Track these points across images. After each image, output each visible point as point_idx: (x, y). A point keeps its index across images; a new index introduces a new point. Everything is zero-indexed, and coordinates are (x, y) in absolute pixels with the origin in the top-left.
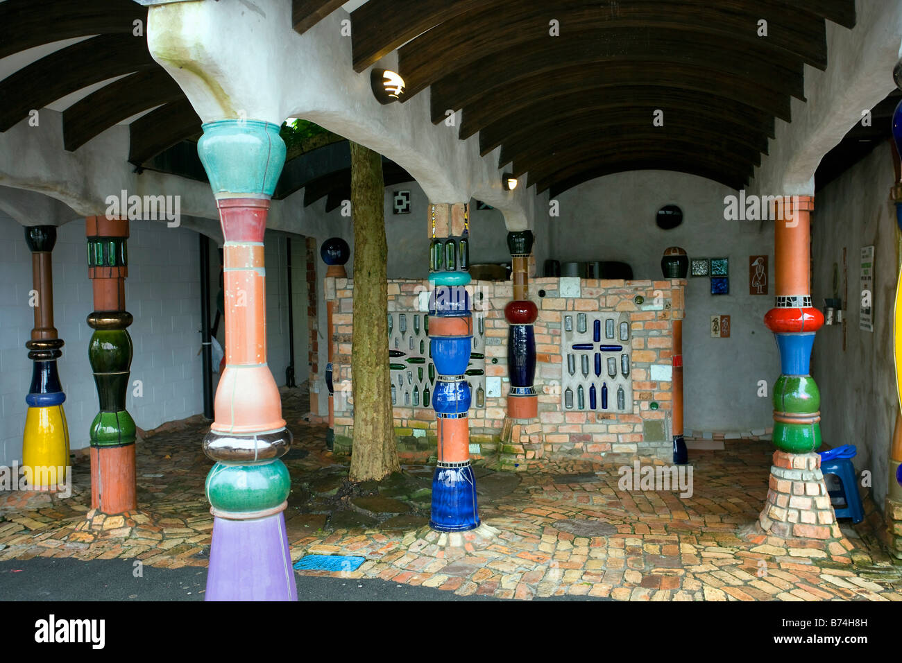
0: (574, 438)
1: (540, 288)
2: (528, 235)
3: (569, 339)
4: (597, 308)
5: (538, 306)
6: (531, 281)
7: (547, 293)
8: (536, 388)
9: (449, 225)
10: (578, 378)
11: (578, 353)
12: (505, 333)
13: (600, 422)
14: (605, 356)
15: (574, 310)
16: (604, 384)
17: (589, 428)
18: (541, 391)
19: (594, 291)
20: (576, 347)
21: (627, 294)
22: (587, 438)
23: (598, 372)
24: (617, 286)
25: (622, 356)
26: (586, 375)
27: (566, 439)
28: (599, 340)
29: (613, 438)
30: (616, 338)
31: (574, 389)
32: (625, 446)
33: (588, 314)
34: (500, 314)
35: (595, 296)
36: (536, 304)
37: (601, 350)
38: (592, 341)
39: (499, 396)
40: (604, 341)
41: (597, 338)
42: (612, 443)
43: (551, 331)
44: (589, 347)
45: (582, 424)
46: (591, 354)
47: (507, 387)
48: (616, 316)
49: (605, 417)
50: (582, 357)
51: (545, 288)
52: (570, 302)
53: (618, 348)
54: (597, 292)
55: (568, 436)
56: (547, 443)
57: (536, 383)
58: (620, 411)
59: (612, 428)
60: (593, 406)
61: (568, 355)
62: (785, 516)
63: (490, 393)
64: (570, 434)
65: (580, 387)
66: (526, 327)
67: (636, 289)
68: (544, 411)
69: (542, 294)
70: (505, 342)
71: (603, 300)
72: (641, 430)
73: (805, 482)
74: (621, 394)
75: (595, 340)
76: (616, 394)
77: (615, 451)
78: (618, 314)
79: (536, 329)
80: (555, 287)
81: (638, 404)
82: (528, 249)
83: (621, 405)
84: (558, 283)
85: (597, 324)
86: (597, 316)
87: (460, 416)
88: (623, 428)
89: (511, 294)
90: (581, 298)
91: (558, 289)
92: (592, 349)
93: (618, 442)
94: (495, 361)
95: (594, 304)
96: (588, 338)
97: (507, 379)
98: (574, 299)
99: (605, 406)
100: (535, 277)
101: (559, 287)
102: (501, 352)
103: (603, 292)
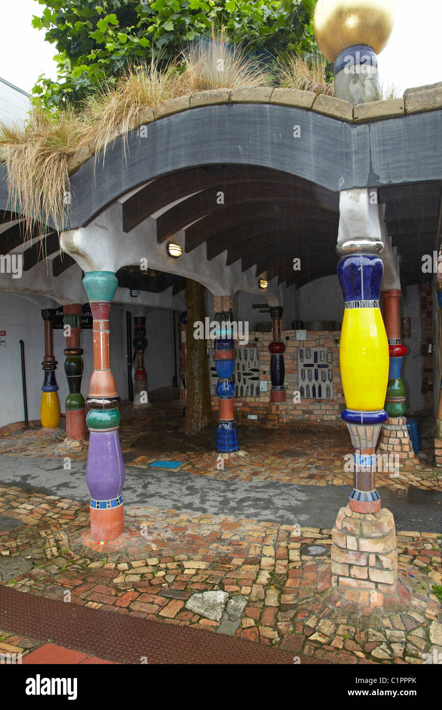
0: (305, 412)
1: (286, 335)
2: (280, 309)
3: (302, 361)
4: (315, 346)
5: (286, 345)
6: (282, 332)
7: (290, 338)
8: (285, 386)
9: (222, 306)
10: (307, 382)
11: (306, 369)
12: (269, 358)
13: (317, 404)
14: (320, 370)
15: (303, 347)
16: (320, 385)
17: (311, 407)
18: (287, 388)
19: (314, 337)
20: (305, 366)
21: (330, 338)
22: (310, 412)
23: (316, 378)
24: (325, 334)
25: (329, 370)
26: (310, 380)
27: (300, 412)
28: (317, 362)
29: (324, 412)
30: (325, 361)
31: (305, 387)
32: (330, 416)
33: (311, 348)
34: (266, 349)
35: (314, 339)
36: (285, 343)
37: (318, 367)
38: (313, 363)
39: (266, 390)
40: (319, 363)
41: (316, 361)
42: (323, 415)
43: (292, 357)
44: (312, 365)
45: (308, 405)
46: (313, 369)
47: (270, 386)
48: (325, 349)
49: (320, 401)
50: (309, 370)
51: (289, 336)
52: (302, 343)
53: (326, 366)
54: (315, 338)
55: (301, 411)
56: (291, 415)
57: (285, 384)
58: (327, 399)
59: (323, 407)
60: (314, 396)
61: (302, 370)
62: (386, 447)
63: (262, 389)
64: (302, 410)
65: (308, 386)
66: (280, 355)
67: (335, 336)
68: (289, 398)
69: (287, 338)
70: (269, 363)
71: (318, 341)
72: (338, 408)
73: (396, 431)
74: (328, 389)
75: (315, 362)
76: (325, 390)
77: (324, 419)
78: (326, 349)
79: (285, 356)
80: (294, 335)
81: (336, 395)
82: (280, 315)
83: (328, 395)
84: (295, 333)
85: (316, 353)
86: (316, 349)
87: (228, 398)
88: (329, 407)
89: (272, 339)
90: (307, 340)
91: (295, 336)
92: (313, 366)
93: (326, 414)
94: (264, 373)
95: (314, 343)
96: (311, 361)
97: (270, 382)
98: (304, 341)
99: (320, 395)
100: (284, 330)
101: (296, 335)
102: (267, 368)
103: (318, 337)
